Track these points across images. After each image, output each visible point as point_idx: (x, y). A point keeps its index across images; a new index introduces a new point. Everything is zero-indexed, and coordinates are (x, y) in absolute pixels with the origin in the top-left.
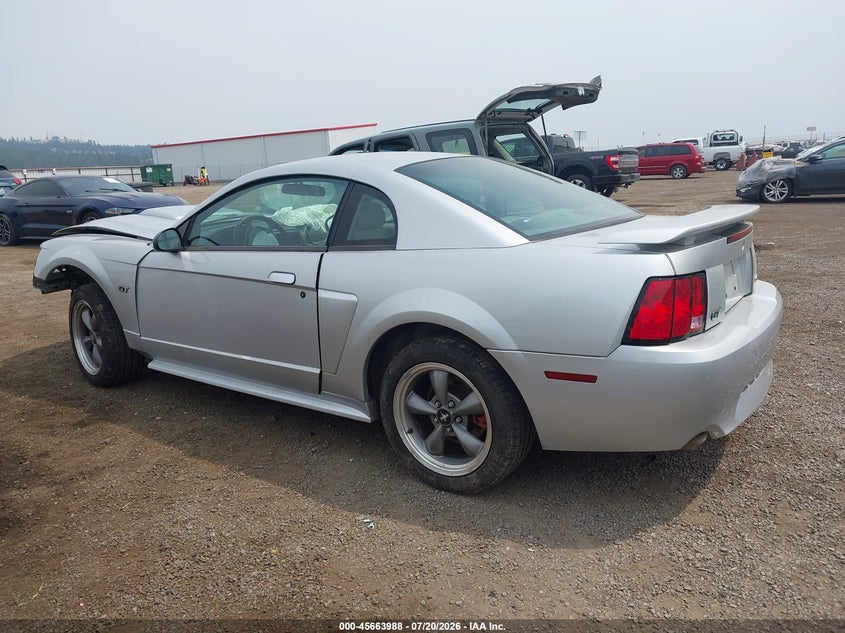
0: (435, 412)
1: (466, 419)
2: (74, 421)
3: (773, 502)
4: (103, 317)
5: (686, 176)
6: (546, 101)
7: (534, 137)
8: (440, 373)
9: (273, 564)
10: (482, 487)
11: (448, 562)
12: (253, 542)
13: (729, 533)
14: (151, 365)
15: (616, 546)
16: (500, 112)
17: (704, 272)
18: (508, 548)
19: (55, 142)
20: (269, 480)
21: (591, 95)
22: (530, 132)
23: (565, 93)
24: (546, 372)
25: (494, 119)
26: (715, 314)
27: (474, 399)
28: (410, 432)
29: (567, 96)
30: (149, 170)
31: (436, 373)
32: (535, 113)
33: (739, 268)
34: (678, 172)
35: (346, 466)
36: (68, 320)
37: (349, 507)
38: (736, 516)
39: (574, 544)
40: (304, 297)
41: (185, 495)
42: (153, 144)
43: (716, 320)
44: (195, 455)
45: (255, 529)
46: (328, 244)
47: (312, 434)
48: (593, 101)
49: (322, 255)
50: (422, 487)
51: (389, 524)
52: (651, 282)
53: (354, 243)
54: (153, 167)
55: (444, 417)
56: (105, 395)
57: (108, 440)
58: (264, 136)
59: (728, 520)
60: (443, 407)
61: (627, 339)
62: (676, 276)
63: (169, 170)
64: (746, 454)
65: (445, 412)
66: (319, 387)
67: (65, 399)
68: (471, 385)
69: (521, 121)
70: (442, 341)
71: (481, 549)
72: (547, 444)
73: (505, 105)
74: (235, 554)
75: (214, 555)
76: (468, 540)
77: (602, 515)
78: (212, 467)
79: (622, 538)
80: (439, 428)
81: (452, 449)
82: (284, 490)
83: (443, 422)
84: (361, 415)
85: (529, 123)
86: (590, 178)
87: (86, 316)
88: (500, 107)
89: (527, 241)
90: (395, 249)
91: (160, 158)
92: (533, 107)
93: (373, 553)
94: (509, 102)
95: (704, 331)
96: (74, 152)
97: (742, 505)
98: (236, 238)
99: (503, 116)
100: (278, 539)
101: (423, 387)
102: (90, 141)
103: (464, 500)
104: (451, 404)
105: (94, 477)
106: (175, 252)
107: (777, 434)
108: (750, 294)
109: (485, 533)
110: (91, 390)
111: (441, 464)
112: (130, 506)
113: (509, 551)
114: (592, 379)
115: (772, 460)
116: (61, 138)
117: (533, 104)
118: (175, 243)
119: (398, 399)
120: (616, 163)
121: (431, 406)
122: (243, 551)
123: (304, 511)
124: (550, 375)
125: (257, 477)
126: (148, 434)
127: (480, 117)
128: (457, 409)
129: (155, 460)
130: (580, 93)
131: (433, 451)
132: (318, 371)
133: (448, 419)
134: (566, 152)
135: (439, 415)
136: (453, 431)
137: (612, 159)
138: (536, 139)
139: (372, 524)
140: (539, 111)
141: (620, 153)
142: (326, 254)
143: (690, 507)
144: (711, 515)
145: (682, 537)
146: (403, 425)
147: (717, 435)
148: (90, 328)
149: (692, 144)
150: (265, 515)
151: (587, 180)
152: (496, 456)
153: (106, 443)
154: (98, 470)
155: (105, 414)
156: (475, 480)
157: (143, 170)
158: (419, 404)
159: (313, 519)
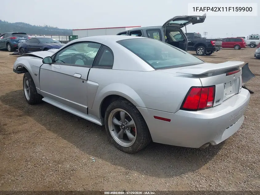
0: (121, 125)
1: (130, 129)
2: (18, 114)
3: (234, 168)
4: (31, 83)
5: (239, 49)
6: (187, 21)
7: (182, 33)
8: (123, 112)
9: (58, 170)
10: (134, 152)
11: (114, 177)
12: (55, 161)
13: (214, 178)
14: (43, 99)
15: (173, 178)
16: (171, 24)
17: (215, 86)
18: (136, 175)
19: (46, 27)
20: (68, 141)
21: (202, 20)
22: (181, 31)
23: (192, 19)
24: (154, 116)
25: (168, 26)
26: (218, 101)
27: (132, 122)
28: (113, 130)
29: (193, 20)
30: (71, 37)
31: (121, 112)
32: (183, 25)
33: (234, 84)
34: (237, 47)
35: (94, 139)
36: (23, 83)
37: (89, 154)
38: (219, 172)
39: (158, 176)
40: (83, 82)
41: (41, 143)
42: (74, 29)
43: (218, 103)
44: (49, 130)
45: (57, 157)
46: (93, 65)
47: (87, 126)
48: (202, 22)
49: (90, 69)
50: (115, 149)
51: (100, 161)
52: (192, 88)
53: (101, 66)
54: (73, 36)
55: (123, 127)
56: (31, 107)
57: (25, 122)
58: (106, 28)
59: (216, 173)
60: (123, 124)
61: (182, 108)
62: (202, 87)
63: (77, 37)
64: (229, 150)
65: (124, 125)
66: (87, 112)
67: (19, 107)
68: (131, 118)
69: (178, 28)
70: (123, 101)
71: (127, 174)
72: (155, 140)
73: (172, 22)
74: (48, 166)
75: (41, 165)
76: (123, 170)
77: (171, 166)
78: (53, 134)
79: (176, 176)
80: (122, 130)
81: (125, 138)
82: (71, 145)
83: (123, 128)
84: (99, 123)
85: (181, 28)
86: (205, 47)
87: (27, 82)
88: (171, 22)
89: (154, 70)
90: (112, 69)
91: (75, 34)
92: (183, 23)
93: (91, 171)
94: (173, 21)
95: (213, 107)
96: (52, 30)
97: (223, 168)
98: (71, 61)
99: (172, 25)
100: (63, 162)
101: (118, 116)
102: (56, 27)
103: (127, 155)
104: (125, 123)
105: (17, 134)
106: (50, 64)
107: (243, 143)
108: (238, 93)
109: (130, 168)
110: (27, 105)
111: (121, 142)
112: (23, 145)
113: (136, 176)
114: (169, 120)
115: (238, 153)
116: (48, 26)
117: (183, 22)
118: (51, 61)
119: (110, 119)
120: (214, 43)
121: (119, 122)
122: (51, 165)
123: (75, 153)
124: (156, 117)
125: (65, 139)
126: (38, 121)
127: (164, 25)
128: (127, 125)
129: (36, 130)
130: (198, 19)
131: (119, 137)
132: (87, 107)
133: (124, 128)
134: (198, 39)
135: (122, 126)
136: (126, 132)
137: (213, 42)
138: (183, 34)
139: (94, 160)
140: (185, 24)
141: (216, 40)
142: (91, 69)
143: (203, 167)
144: (210, 171)
145: (197, 178)
146: (111, 128)
147: (213, 144)
148: (28, 86)
149: (243, 38)
150: (62, 153)
151: (204, 48)
152: (137, 142)
153: (24, 123)
154: (19, 131)
155: (29, 113)
156: (131, 149)
157: (69, 37)
158: (116, 121)
159: (76, 156)
